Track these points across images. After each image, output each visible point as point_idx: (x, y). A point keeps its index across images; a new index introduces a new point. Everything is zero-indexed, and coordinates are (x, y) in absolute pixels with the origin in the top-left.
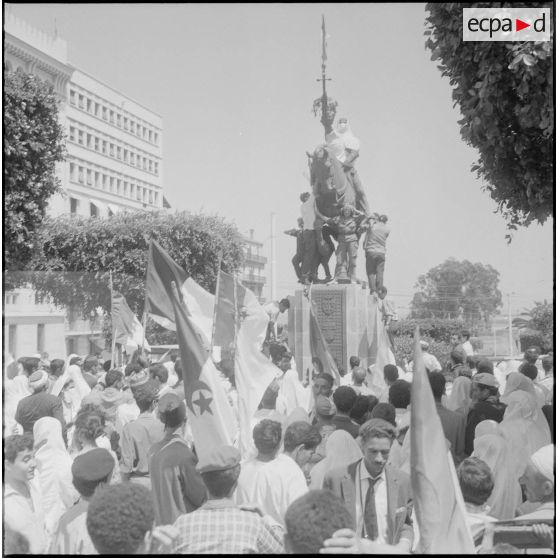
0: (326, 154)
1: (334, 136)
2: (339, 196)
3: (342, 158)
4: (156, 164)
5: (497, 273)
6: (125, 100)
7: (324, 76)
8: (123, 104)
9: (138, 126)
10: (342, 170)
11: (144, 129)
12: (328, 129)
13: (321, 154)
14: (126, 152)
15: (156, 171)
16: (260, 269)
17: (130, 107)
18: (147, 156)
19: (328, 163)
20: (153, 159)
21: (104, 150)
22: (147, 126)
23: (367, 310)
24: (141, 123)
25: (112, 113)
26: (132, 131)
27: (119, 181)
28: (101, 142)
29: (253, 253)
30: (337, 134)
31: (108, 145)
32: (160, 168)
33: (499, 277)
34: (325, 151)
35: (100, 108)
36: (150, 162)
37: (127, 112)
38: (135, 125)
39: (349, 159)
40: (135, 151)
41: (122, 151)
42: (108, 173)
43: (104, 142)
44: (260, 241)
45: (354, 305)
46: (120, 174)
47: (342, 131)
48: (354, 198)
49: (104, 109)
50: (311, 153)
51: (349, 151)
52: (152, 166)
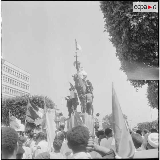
0: (77, 76)
1: (80, 72)
2: (82, 88)
3: (82, 77)
4: (28, 87)
5: (127, 117)
6: (19, 69)
7: (76, 55)
8: (19, 70)
9: (23, 76)
10: (82, 81)
11: (25, 77)
12: (78, 70)
13: (76, 76)
14: (19, 83)
15: (28, 89)
16: (58, 117)
17: (21, 71)
18: (26, 85)
19: (78, 78)
20: (27, 85)
21: (13, 83)
22: (26, 76)
23: (91, 121)
24: (24, 75)
25: (16, 72)
26: (21, 77)
27: (17, 92)
28: (12, 81)
29: (56, 112)
30: (80, 71)
31: (14, 81)
32: (29, 88)
33: (127, 118)
34: (77, 75)
35: (12, 71)
36: (27, 86)
37: (20, 72)
38: (22, 76)
39: (84, 78)
40: (22, 83)
41: (18, 83)
42: (14, 89)
43: (13, 81)
44: (59, 109)
45: (87, 120)
46: (18, 90)
47: (82, 70)
48: (86, 89)
49: (13, 71)
50: (73, 75)
51: (84, 76)
52: (27, 87)
